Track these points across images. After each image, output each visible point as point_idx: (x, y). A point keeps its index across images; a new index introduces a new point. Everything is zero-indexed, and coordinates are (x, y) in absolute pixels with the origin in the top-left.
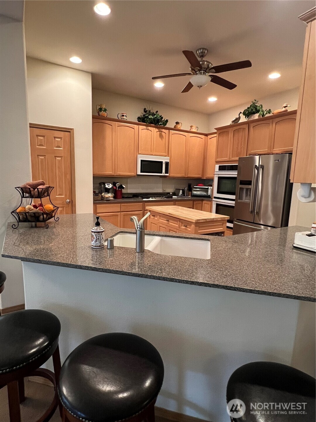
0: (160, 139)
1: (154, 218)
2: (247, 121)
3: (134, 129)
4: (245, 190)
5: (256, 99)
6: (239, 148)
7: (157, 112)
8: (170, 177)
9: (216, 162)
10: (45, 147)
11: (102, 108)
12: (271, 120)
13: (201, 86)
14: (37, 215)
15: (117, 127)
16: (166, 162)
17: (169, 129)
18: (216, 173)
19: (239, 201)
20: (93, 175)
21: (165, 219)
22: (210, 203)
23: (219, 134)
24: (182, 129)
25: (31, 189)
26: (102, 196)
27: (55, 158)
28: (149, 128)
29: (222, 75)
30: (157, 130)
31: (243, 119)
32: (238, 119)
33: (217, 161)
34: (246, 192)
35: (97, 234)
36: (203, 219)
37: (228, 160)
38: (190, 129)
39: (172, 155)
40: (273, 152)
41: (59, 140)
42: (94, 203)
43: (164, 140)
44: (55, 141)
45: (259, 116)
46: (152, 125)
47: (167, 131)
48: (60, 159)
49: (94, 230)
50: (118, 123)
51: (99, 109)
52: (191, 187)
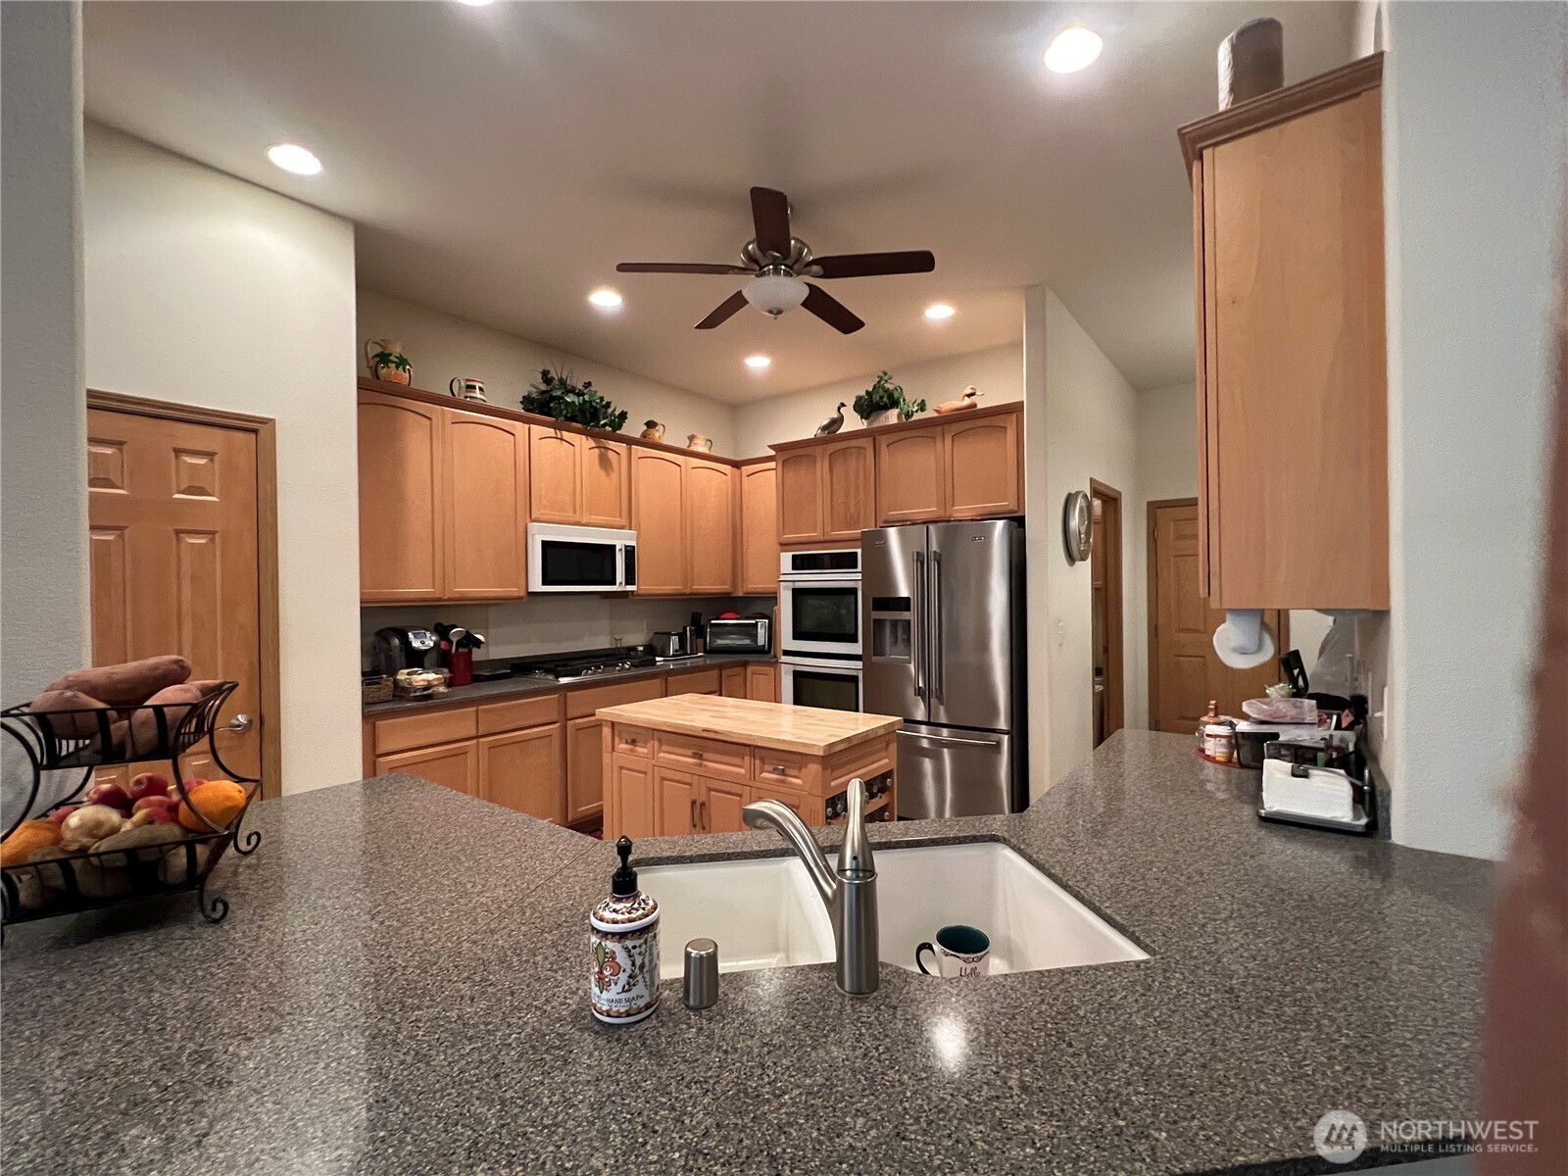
0: (602, 473)
1: (632, 750)
2: (865, 427)
3: (513, 435)
4: (888, 625)
5: (886, 370)
6: (852, 503)
7: (588, 385)
8: (639, 595)
9: (782, 544)
10: (123, 488)
11: (391, 355)
12: (939, 429)
13: (780, 312)
14: (146, 857)
15: (449, 426)
16: (626, 546)
17: (630, 441)
18: (782, 578)
19: (875, 659)
20: (361, 602)
21: (690, 752)
22: (773, 669)
23: (784, 462)
24: (665, 441)
25: (109, 712)
26: (396, 682)
27: (178, 540)
28: (566, 435)
29: (833, 288)
30: (591, 443)
31: (853, 423)
32: (837, 422)
33: (784, 541)
34: (891, 632)
35: (638, 942)
36: (843, 741)
37: (822, 539)
38: (689, 446)
39: (642, 525)
40: (955, 515)
41: (202, 461)
42: (365, 717)
43: (614, 476)
44: (177, 466)
45: (899, 416)
46: (574, 424)
47: (621, 447)
48: (203, 541)
49: (615, 922)
50: (453, 412)
51: (376, 356)
52: (702, 623)
